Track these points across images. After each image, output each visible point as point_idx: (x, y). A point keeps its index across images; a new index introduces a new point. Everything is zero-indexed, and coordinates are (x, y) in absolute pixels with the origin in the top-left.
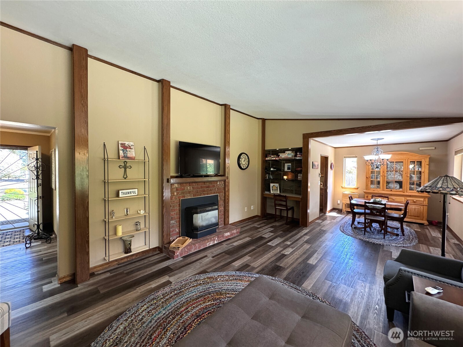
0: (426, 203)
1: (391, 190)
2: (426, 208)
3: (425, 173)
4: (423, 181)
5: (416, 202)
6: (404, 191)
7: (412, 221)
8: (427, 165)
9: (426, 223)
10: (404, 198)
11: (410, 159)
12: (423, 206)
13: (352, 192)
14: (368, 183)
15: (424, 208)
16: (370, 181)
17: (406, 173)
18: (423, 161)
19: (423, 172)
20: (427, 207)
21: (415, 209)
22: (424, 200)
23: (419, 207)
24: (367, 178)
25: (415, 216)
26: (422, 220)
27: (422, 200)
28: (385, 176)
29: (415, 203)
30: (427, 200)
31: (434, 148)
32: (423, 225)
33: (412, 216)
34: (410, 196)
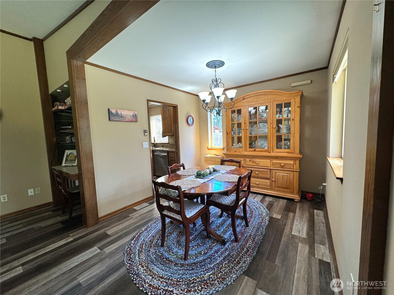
0: (297, 167)
1: (255, 150)
2: (296, 174)
3: (295, 121)
4: (293, 134)
5: (284, 166)
6: (270, 151)
7: (279, 195)
8: (298, 107)
9: (296, 197)
10: (269, 161)
11: (276, 100)
12: (293, 172)
13: (215, 155)
14: (228, 141)
15: (294, 176)
16: (231, 137)
17: (272, 122)
18: (292, 101)
19: (293, 120)
20: (298, 173)
21: (283, 176)
22: (294, 163)
23: (288, 175)
24: (227, 133)
25: (284, 188)
26: (293, 193)
27: (292, 162)
28: (247, 130)
29: (282, 168)
30: (298, 162)
31: (309, 82)
32: (293, 202)
33: (280, 188)
34: (277, 158)
